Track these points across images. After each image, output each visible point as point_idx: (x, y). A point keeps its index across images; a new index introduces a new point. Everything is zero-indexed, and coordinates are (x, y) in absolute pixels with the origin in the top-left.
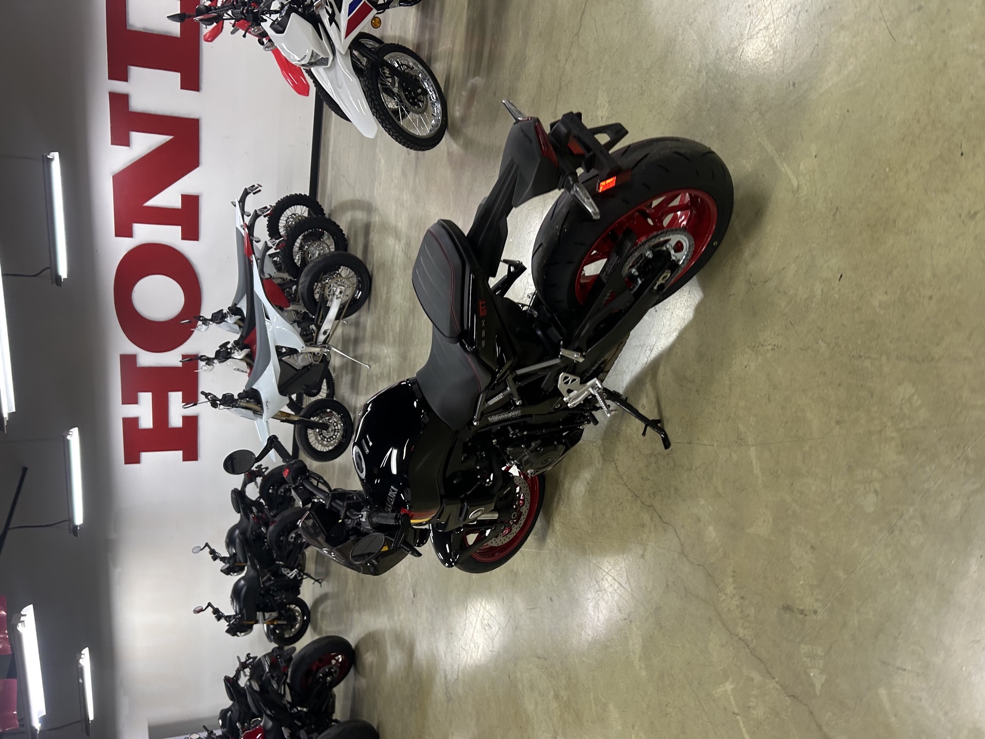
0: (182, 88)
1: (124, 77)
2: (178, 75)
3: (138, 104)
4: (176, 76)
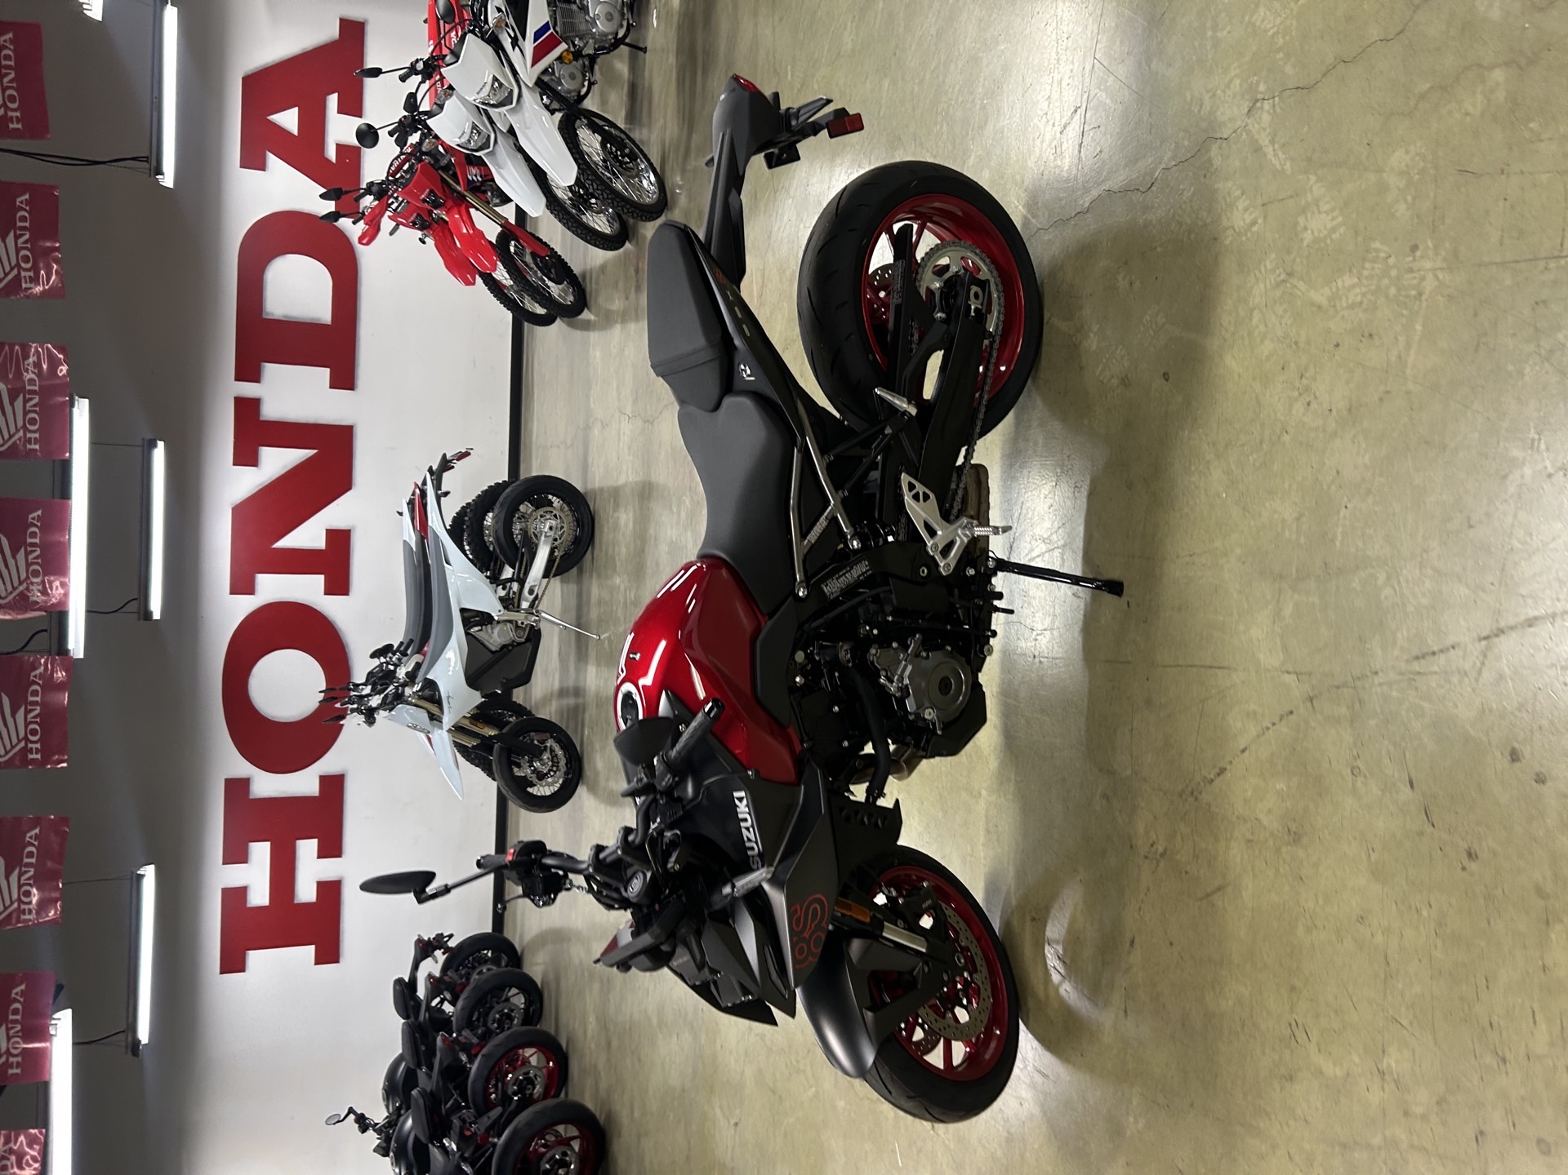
0: (331, 387)
1: (255, 377)
2: (328, 370)
3: (272, 410)
4: (325, 372)
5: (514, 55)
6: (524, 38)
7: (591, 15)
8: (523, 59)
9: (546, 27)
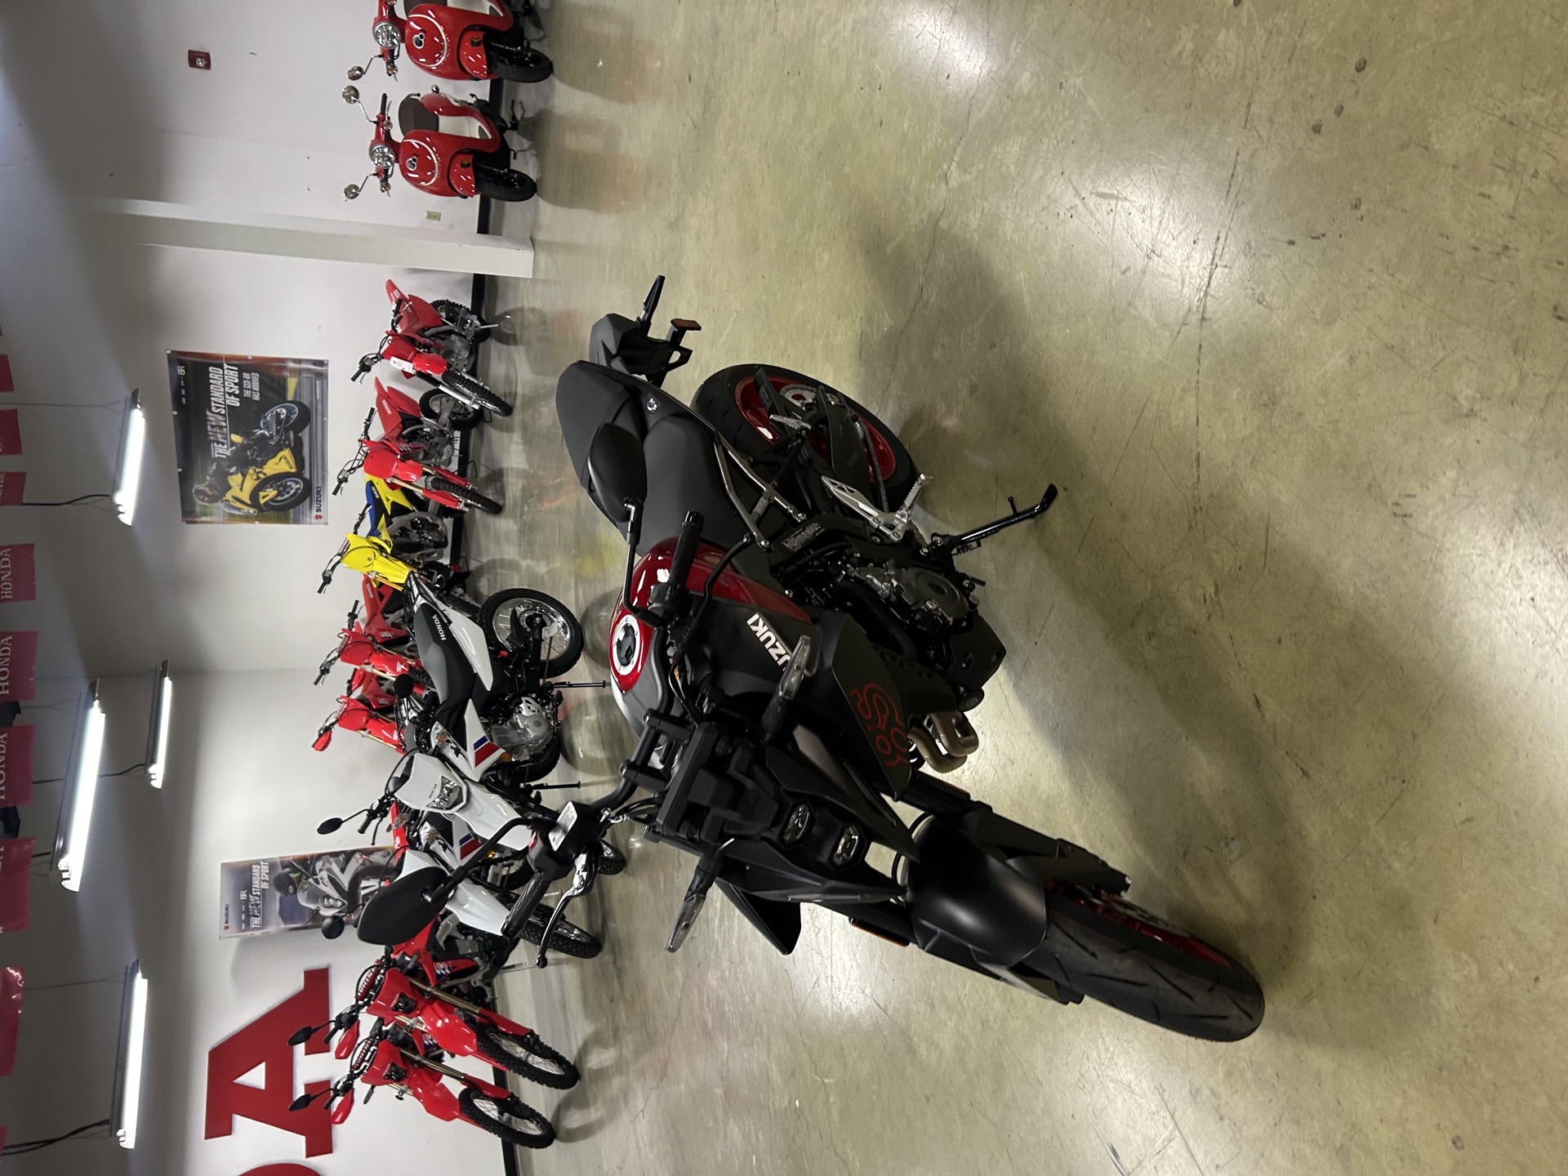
5: (458, 761)
6: (466, 750)
7: (522, 727)
8: (468, 764)
9: (483, 740)
